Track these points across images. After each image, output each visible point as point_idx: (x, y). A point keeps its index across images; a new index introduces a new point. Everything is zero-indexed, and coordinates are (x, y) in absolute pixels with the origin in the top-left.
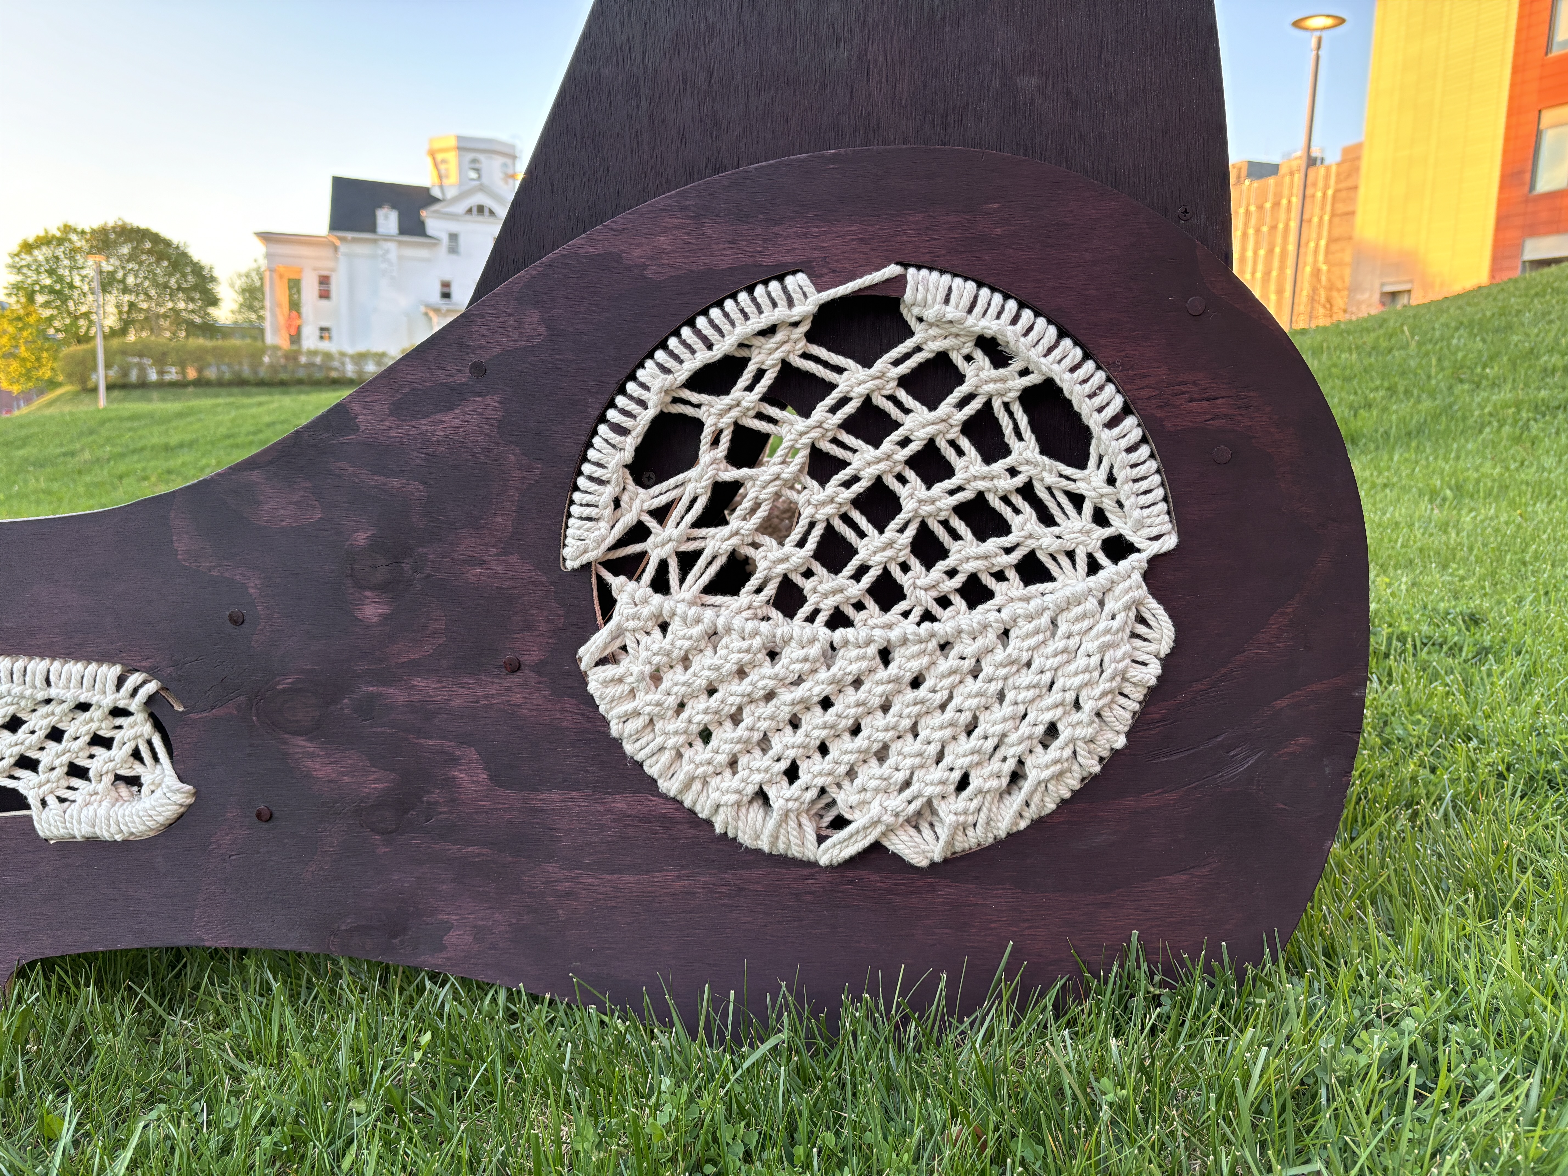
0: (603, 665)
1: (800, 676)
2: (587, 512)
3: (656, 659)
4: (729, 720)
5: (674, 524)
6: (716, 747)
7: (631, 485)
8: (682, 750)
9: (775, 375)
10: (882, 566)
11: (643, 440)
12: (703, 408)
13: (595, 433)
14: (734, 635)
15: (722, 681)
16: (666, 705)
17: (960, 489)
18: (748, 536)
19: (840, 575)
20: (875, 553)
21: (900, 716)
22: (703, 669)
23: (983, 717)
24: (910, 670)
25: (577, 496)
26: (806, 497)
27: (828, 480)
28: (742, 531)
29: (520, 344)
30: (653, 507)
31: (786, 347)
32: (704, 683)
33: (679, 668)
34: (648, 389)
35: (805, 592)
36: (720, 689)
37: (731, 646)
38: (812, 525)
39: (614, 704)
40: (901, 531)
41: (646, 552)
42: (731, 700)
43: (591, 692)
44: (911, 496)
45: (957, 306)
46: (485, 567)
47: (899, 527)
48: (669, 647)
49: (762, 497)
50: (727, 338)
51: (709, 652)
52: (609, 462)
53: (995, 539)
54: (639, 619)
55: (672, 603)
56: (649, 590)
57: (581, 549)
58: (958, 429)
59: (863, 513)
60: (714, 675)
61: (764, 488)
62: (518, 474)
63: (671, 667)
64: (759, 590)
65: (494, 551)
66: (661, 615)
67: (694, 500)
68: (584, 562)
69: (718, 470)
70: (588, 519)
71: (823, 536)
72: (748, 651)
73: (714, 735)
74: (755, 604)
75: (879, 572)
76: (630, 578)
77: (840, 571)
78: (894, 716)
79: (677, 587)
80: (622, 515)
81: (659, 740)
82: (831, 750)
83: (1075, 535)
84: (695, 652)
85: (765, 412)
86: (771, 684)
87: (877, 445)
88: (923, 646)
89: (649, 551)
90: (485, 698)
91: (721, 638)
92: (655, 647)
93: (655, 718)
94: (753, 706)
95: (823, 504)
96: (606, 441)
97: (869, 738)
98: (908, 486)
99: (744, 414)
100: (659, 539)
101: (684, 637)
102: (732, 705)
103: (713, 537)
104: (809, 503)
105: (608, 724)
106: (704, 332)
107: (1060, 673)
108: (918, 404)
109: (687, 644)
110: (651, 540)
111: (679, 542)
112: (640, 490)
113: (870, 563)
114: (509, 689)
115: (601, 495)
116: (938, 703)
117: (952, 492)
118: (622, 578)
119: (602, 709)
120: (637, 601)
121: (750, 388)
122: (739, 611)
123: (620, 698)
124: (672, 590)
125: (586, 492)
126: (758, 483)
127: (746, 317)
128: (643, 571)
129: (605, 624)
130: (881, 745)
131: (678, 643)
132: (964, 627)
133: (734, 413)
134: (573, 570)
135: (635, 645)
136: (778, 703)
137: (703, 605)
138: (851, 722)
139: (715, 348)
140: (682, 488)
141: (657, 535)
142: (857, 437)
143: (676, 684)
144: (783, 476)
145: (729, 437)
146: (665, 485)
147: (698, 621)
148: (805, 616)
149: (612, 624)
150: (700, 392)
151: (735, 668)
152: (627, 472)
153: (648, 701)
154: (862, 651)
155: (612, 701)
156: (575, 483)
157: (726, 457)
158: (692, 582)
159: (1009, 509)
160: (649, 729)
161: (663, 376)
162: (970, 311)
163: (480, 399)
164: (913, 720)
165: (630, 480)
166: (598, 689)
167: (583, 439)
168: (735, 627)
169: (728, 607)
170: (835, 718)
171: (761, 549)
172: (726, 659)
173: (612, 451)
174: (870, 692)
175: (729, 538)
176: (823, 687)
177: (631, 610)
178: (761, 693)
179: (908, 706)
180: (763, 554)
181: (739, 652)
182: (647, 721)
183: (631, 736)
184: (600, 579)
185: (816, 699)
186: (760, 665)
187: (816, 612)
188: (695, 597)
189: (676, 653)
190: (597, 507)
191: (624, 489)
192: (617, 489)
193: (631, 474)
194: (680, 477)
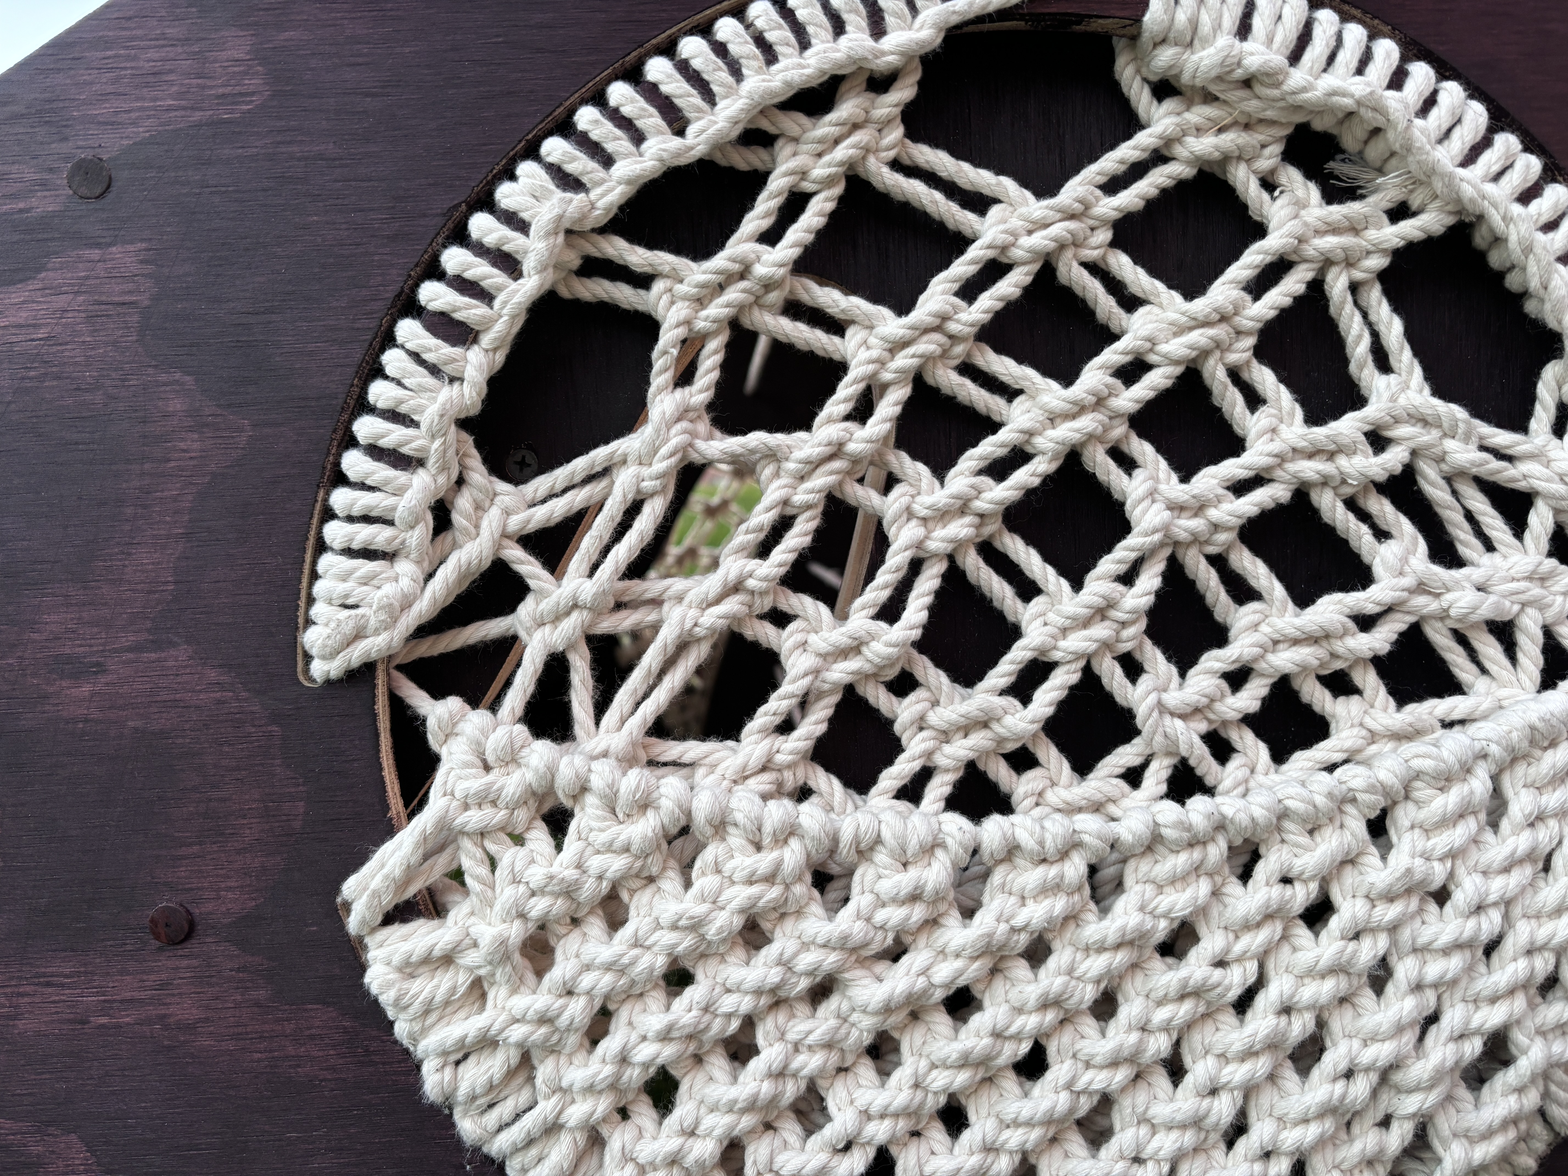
0: (405, 920)
1: (897, 940)
2: (363, 534)
3: (538, 907)
4: (720, 1051)
5: (585, 568)
6: (688, 1123)
7: (478, 474)
8: (604, 1131)
9: (830, 206)
10: (1082, 663)
11: (510, 359)
12: (658, 286)
13: (389, 340)
14: (735, 839)
15: (703, 956)
16: (563, 1021)
17: (1256, 481)
18: (763, 593)
19: (981, 686)
20: (1064, 631)
21: (1143, 1029)
22: (658, 926)
23: (1338, 1023)
24: (1165, 915)
25: (340, 498)
26: (905, 500)
27: (952, 463)
28: (751, 583)
29: (197, 116)
30: (532, 527)
31: (860, 137)
32: (660, 962)
33: (595, 926)
34: (521, 226)
35: (897, 728)
36: (700, 975)
37: (728, 868)
38: (915, 567)
39: (430, 1020)
40: (1128, 578)
41: (515, 638)
42: (728, 1003)
43: (374, 990)
44: (1152, 494)
45: (1270, 40)
46: (103, 679)
47: (1123, 568)
48: (571, 874)
49: (800, 497)
50: (721, 104)
51: (671, 882)
52: (421, 410)
53: (1338, 596)
54: (494, 803)
55: (579, 761)
56: (522, 730)
57: (348, 628)
58: (1250, 341)
59: (1030, 541)
60: (685, 943)
61: (802, 478)
62: (192, 443)
63: (575, 922)
64: (786, 727)
65: (128, 639)
66: (550, 790)
67: (633, 510)
68: (355, 662)
69: (694, 434)
70: (368, 554)
71: (939, 594)
72: (770, 878)
73: (683, 1088)
74: (780, 758)
75: (1074, 678)
76: (474, 702)
77: (980, 677)
78: (1130, 1029)
79: (591, 722)
80: (455, 546)
81: (546, 1108)
82: (972, 1117)
83: (1514, 585)
84: (636, 883)
85: (805, 298)
86: (831, 960)
87: (1068, 378)
88: (1197, 854)
89: (522, 634)
90: (104, 1013)
91: (700, 847)
92: (536, 875)
93: (535, 1055)
94: (781, 1017)
95: (943, 515)
96: (416, 357)
97: (1069, 1086)
98: (1139, 474)
99: (757, 302)
100: (546, 605)
101: (609, 848)
102: (729, 1016)
103: (680, 599)
104: (909, 513)
105: (418, 1067)
106: (665, 89)
107: (1517, 911)
108: (1160, 286)
109: (617, 864)
110: (526, 609)
111: (596, 610)
112: (502, 486)
113: (1057, 655)
114: (163, 986)
115: (399, 492)
116: (1234, 994)
117: (1240, 488)
118: (454, 703)
119: (401, 1030)
120: (490, 758)
121: (771, 237)
122: (742, 777)
123: (447, 1003)
124: (578, 730)
125: (363, 486)
126: (791, 466)
127: (769, 54)
128: (508, 684)
129: (411, 816)
130: (1096, 1099)
131: (595, 863)
132: (1291, 803)
133: (734, 294)
134: (329, 683)
135: (483, 871)
136: (845, 1006)
137: (652, 763)
138: (1025, 1047)
139: (691, 130)
140: (604, 483)
141: (543, 594)
142: (1020, 361)
143: (588, 967)
144: (852, 447)
145: (718, 358)
146: (561, 475)
147: (644, 805)
148: (897, 784)
149: (425, 820)
150: (651, 245)
151: (738, 922)
152: (469, 440)
153: (517, 1013)
154: (1053, 871)
155: (427, 1012)
156: (337, 464)
157: (711, 407)
158: (627, 707)
159: (1364, 529)
160: (520, 1079)
161: (559, 194)
162: (1295, 57)
163: (95, 254)
164: (1175, 1037)
165: (475, 461)
166: (389, 985)
167: (357, 354)
168: (739, 817)
169: (713, 767)
170: (987, 1041)
171: (792, 627)
172: (716, 903)
173: (429, 380)
174: (1070, 972)
175: (718, 601)
176: (959, 964)
177: (476, 782)
178: (804, 984)
179: (1160, 1003)
180: (799, 637)
181: (750, 882)
182: (515, 1060)
183: (474, 1098)
184: (398, 706)
185: (939, 995)
186: (799, 913)
187: (925, 775)
188: (634, 744)
189: (590, 889)
190: (390, 523)
191: (460, 482)
192: (442, 479)
193: (479, 445)
194: (600, 454)
